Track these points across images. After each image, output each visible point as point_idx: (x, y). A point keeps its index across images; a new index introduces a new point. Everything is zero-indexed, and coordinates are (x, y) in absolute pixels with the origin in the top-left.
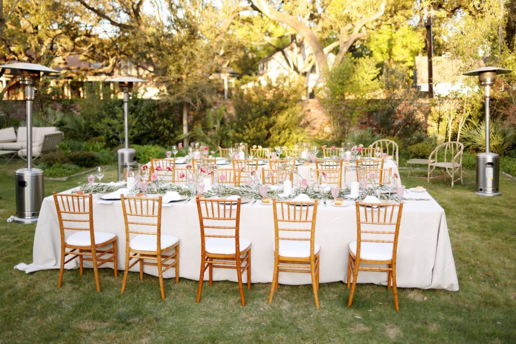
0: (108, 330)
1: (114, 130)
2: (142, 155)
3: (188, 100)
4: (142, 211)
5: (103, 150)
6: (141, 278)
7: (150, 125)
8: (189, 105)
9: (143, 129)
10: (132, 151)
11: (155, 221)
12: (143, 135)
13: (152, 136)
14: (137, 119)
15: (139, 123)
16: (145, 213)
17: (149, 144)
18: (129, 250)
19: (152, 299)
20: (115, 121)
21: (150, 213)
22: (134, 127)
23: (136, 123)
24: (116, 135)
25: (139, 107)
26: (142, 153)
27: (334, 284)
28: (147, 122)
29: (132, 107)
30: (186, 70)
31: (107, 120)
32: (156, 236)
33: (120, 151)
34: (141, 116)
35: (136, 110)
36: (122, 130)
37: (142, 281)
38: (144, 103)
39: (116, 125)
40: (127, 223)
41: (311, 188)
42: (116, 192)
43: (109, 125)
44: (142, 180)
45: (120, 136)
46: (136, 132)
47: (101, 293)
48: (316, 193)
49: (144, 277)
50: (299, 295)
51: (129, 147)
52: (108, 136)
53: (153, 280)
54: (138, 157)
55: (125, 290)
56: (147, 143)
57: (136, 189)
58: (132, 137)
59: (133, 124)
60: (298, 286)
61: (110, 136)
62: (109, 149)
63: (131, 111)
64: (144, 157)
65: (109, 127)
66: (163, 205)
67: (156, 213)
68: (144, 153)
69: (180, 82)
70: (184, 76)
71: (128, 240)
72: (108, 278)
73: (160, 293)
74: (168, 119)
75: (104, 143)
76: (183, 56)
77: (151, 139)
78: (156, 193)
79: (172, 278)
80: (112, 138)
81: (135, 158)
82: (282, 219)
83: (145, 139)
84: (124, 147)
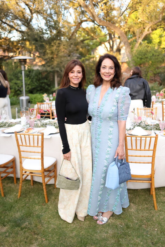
0: (7, 234)
1: (18, 86)
2: (34, 100)
3: (58, 69)
4: (30, 144)
5: (13, 97)
6: (32, 185)
7: (37, 83)
8: (57, 72)
9: (34, 85)
10: (27, 97)
11: (39, 150)
12: (34, 89)
13: (39, 89)
14: (30, 80)
15: (31, 82)
16: (32, 144)
17: (37, 93)
18: (22, 169)
19: (39, 203)
20: (19, 82)
21: (36, 144)
22: (29, 85)
23: (30, 83)
24: (19, 89)
25: (31, 73)
26: (33, 98)
27: (162, 188)
28: (36, 81)
29: (27, 74)
30: (56, 53)
31: (14, 81)
32: (40, 160)
33: (21, 98)
34: (32, 79)
35: (30, 75)
36: (22, 86)
37: (32, 187)
38: (34, 72)
39: (19, 83)
40: (20, 151)
41: (144, 123)
42: (14, 127)
43: (16, 84)
44: (30, 118)
45: (21, 89)
46: (30, 87)
47: (4, 198)
48: (147, 125)
49: (33, 184)
50: (140, 198)
51: (26, 95)
52: (15, 89)
53: (40, 186)
54: (31, 100)
55: (20, 196)
56: (36, 93)
57: (27, 124)
58: (28, 90)
59: (28, 83)
60: (137, 190)
61: (17, 90)
62: (16, 96)
63: (27, 76)
64: (35, 101)
65: (16, 85)
66: (45, 137)
67: (40, 144)
68: (35, 98)
69: (53, 60)
70: (55, 56)
71: (21, 163)
72: (10, 185)
73: (44, 198)
74: (47, 79)
75: (13, 94)
76: (54, 45)
77: (38, 91)
78: (40, 127)
79: (52, 184)
80: (17, 91)
81: (29, 102)
82: (131, 148)
83: (35, 91)
84: (23, 96)
